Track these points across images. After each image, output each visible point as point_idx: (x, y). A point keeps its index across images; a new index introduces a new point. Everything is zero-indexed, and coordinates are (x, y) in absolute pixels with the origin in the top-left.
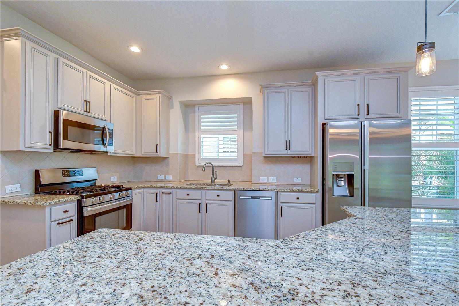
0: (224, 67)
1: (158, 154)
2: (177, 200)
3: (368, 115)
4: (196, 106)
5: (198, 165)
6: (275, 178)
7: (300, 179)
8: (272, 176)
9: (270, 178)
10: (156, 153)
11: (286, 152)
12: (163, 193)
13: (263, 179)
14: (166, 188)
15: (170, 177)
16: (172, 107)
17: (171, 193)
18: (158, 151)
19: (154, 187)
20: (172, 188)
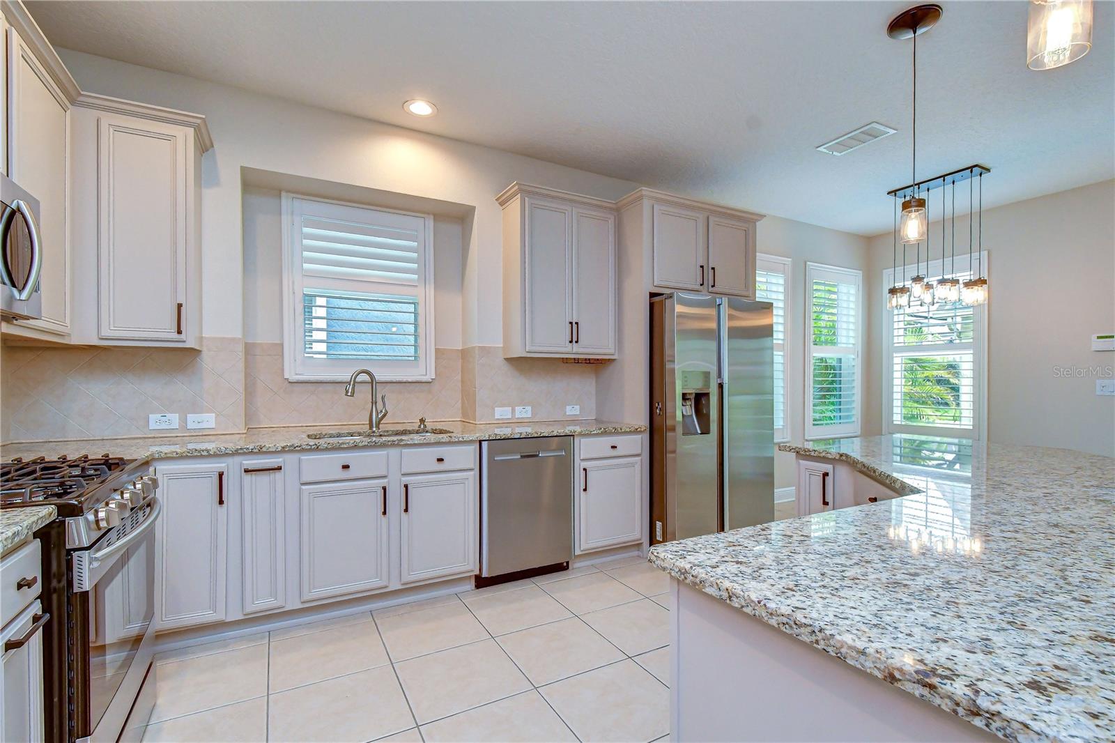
0: (421, 108)
1: (183, 337)
2: (303, 487)
3: (713, 286)
4: (283, 194)
5: (294, 378)
6: (529, 408)
7: (578, 407)
8: (523, 403)
9: (518, 409)
10: (175, 336)
11: (569, 348)
12: (246, 471)
13: (502, 413)
14: (260, 451)
15: (208, 420)
16: (215, 182)
17: (280, 468)
18: (183, 328)
19: (205, 453)
20: (284, 450)
